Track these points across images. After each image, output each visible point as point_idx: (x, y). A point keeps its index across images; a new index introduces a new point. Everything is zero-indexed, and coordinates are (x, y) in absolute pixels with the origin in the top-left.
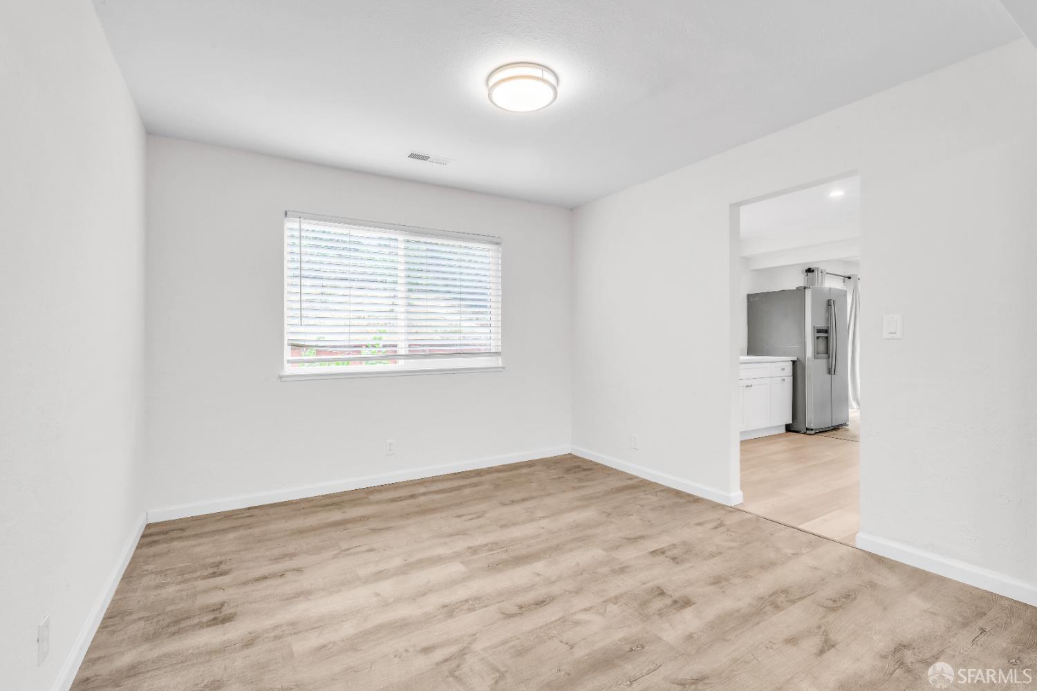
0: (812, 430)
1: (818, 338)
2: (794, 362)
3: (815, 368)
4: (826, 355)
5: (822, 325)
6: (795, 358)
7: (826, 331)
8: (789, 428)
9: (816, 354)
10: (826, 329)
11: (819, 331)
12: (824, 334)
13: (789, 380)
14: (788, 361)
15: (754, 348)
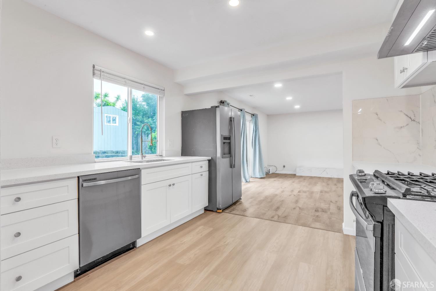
0: (221, 209)
1: (224, 143)
2: (209, 161)
3: (222, 164)
4: (229, 155)
5: (226, 134)
6: (210, 158)
7: (229, 138)
8: (206, 209)
9: (223, 154)
10: (229, 137)
11: (225, 138)
12: (227, 141)
13: (206, 175)
14: (206, 160)
15: (186, 151)
